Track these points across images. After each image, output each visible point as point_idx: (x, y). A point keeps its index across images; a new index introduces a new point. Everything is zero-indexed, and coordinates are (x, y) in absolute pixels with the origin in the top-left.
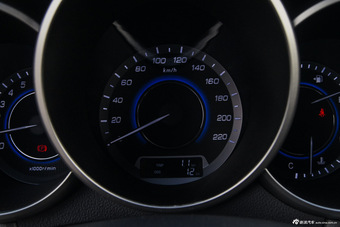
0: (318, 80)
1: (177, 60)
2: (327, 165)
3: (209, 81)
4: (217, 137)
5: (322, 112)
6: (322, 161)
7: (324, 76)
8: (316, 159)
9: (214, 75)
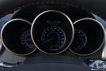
0: (79, 32)
1: (55, 29)
2: (81, 47)
3: (60, 32)
4: (62, 42)
5: (80, 38)
6: (80, 47)
7: (80, 32)
8: (79, 46)
9: (61, 31)
